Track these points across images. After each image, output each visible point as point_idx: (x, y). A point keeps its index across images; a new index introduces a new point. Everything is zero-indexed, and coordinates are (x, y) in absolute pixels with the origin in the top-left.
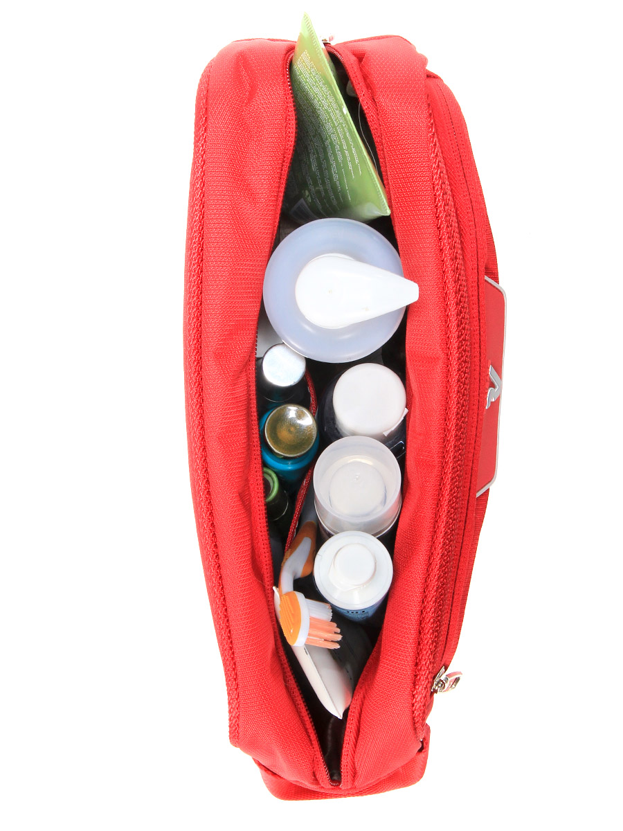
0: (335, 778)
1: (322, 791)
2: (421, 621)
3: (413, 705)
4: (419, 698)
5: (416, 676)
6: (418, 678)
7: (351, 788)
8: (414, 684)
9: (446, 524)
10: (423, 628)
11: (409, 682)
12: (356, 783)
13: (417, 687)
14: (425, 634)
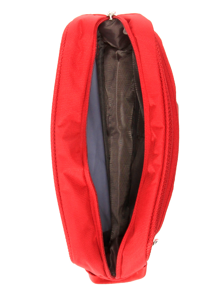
0: (113, 275)
1: (109, 280)
2: (151, 220)
3: (147, 250)
4: (149, 247)
5: (148, 239)
6: (149, 240)
7: (119, 279)
8: (148, 242)
9: (162, 190)
10: (152, 223)
11: (146, 241)
12: (122, 276)
13: (149, 243)
14: (153, 225)
